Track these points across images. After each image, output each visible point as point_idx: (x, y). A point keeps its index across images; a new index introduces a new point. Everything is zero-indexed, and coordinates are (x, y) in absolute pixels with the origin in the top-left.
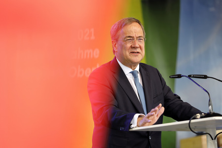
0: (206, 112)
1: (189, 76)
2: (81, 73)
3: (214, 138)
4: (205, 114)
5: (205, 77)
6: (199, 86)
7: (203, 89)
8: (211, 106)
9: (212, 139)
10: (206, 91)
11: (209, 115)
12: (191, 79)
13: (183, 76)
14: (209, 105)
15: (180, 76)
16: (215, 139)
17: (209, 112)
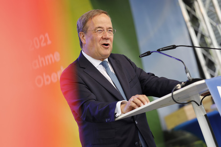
0: (186, 81)
1: (159, 51)
2: (48, 80)
3: (199, 104)
4: (185, 82)
5: (174, 47)
6: (171, 57)
7: (176, 59)
8: (188, 73)
9: (199, 105)
10: (180, 60)
11: (188, 82)
12: (161, 53)
13: (152, 52)
14: (186, 73)
15: (149, 53)
16: (201, 104)
17: (187, 79)
